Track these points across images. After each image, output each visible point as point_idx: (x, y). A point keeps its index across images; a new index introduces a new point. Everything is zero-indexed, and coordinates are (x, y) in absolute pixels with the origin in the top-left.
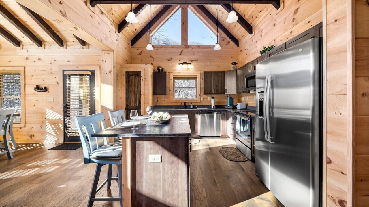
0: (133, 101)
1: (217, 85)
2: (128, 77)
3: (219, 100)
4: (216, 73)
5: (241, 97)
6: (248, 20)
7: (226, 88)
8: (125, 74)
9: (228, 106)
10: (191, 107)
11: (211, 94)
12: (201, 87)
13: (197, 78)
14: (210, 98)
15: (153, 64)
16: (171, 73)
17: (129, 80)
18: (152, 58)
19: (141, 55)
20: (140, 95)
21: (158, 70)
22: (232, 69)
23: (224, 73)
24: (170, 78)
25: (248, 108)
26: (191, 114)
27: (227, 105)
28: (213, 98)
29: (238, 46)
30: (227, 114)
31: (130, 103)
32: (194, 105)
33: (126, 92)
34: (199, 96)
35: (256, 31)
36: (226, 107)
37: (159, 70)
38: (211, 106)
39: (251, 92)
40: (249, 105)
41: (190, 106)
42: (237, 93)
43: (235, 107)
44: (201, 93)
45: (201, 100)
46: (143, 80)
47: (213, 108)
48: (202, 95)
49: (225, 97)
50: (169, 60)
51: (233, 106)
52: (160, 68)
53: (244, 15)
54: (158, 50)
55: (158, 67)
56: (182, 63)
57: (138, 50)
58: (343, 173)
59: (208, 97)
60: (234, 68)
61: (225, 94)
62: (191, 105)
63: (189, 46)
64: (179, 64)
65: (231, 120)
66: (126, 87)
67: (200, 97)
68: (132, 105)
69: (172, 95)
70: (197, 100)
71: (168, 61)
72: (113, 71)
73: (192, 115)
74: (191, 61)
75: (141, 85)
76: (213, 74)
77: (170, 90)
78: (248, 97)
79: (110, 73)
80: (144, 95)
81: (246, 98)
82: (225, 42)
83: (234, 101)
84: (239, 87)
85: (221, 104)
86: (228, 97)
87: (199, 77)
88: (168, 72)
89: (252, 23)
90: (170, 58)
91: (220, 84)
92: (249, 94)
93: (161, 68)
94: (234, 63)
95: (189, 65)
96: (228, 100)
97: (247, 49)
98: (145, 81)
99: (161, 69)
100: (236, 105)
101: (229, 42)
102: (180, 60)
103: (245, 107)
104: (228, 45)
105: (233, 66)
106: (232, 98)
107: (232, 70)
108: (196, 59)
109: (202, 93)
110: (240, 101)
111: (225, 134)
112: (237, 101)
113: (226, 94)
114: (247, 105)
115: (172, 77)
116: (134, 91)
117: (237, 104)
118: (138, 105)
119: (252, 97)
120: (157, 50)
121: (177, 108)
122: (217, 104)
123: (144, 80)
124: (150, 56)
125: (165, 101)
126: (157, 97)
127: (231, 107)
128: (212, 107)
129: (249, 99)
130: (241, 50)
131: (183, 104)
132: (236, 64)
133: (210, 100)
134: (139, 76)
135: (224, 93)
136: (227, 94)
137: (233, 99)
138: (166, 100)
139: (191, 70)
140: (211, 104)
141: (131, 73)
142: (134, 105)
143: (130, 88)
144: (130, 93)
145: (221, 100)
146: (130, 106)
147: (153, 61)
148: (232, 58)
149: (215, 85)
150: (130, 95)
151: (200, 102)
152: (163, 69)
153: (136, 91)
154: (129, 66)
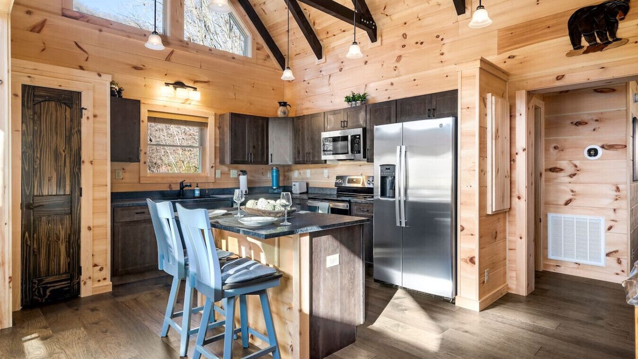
1: (255, 145)
4: (254, 119)
6: (318, 33)
7: (270, 152)
8: (20, 93)
9: (275, 188)
10: (197, 194)
11: (244, 162)
12: (215, 147)
13: (207, 123)
14: (236, 172)
16: (143, 103)
17: (35, 113)
18: (80, 51)
19: (39, 32)
20: (78, 162)
22: (280, 114)
23: (266, 120)
25: (310, 192)
27: (272, 187)
28: (244, 173)
29: (284, 68)
32: (202, 188)
34: (212, 167)
35: (327, 57)
40: (310, 186)
41: (194, 191)
42: (294, 163)
44: (217, 162)
45: (217, 176)
46: (88, 118)
47: (245, 194)
48: (218, 164)
49: (262, 171)
50: (136, 68)
53: (314, 23)
54: (103, 33)
56: (173, 82)
57: (29, 13)
58: (472, 235)
59: (229, 170)
60: (284, 112)
63: (186, 43)
64: (167, 84)
67: (213, 169)
68: (46, 193)
69: (145, 163)
70: (207, 177)
71: (133, 69)
74: (195, 82)
75: (79, 132)
76: (247, 121)
77: (141, 151)
78: (308, 172)
80: (91, 162)
81: (305, 173)
82: (261, 54)
86: (274, 170)
87: (211, 122)
89: (324, 41)
91: (260, 143)
94: (284, 104)
97: (307, 82)
98: (94, 122)
101: (269, 56)
102: (166, 75)
103: (305, 190)
104: (268, 63)
105: (281, 109)
107: (281, 118)
108: (207, 79)
109: (218, 159)
110: (285, 179)
113: (270, 163)
114: (307, 185)
115: (144, 115)
116: (53, 148)
118: (68, 193)
119: (319, 170)
120: (100, 31)
123: (91, 119)
124: (76, 44)
125: (125, 180)
131: (177, 188)
132: (287, 106)
133: (236, 176)
134: (74, 106)
135: (267, 163)
136: (273, 163)
138: (128, 176)
139: (193, 103)
140: (239, 185)
141: (46, 94)
142: (53, 194)
143: (40, 142)
144: (39, 156)
145: (254, 177)
146: (40, 196)
147: (86, 60)
148: (273, 90)
149: (251, 145)
150: (38, 162)
151: (213, 182)
152: (122, 90)
153: (64, 151)
154: (37, 68)
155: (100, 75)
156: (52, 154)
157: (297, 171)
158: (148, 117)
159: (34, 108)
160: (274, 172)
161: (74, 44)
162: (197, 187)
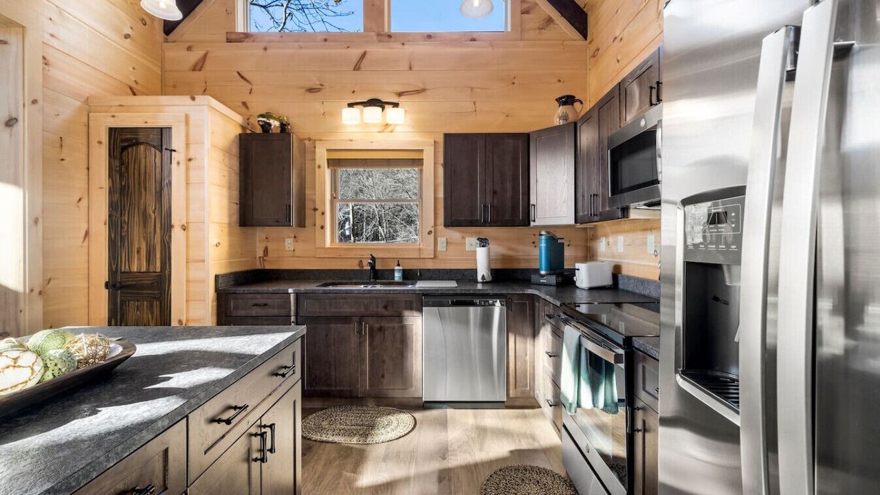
0: (138, 252)
1: (498, 188)
2: (117, 153)
3: (511, 249)
4: (494, 141)
5: (595, 238)
7: (532, 201)
8: (105, 139)
9: (543, 272)
10: (398, 276)
11: (472, 223)
12: (435, 198)
13: (422, 160)
14: (471, 241)
15: (249, 105)
16: (320, 140)
17: (122, 163)
18: (244, 83)
19: (200, 69)
20: (167, 227)
21: (262, 126)
22: (557, 122)
23: (525, 139)
24: (314, 160)
26: (386, 307)
27: (537, 271)
28: (483, 242)
29: (585, 37)
30: (533, 308)
31: (129, 260)
32: (405, 268)
33: (110, 216)
34: (430, 233)
36: (534, 278)
37: (266, 127)
38: (475, 271)
39: (633, 214)
40: (625, 271)
41: (393, 271)
42: (576, 222)
43: (566, 280)
44: (438, 222)
45: (439, 248)
46: (178, 163)
47: (483, 283)
48: (441, 227)
49: (532, 238)
50: (311, 90)
51: (558, 275)
52: (271, 121)
54: (269, 51)
55: (262, 116)
56: (362, 101)
57: (189, 49)
59: (462, 238)
60: (565, 117)
61: (529, 224)
62: (397, 268)
63: (390, 36)
64: (351, 105)
65: (545, 336)
66: (111, 192)
67: (433, 235)
68: (135, 269)
69: (322, 227)
70: (420, 249)
71: (308, 93)
72: (21, 120)
73: (386, 313)
74: (400, 94)
75: (170, 184)
76: (479, 145)
77: (315, 209)
78: (621, 238)
79: (8, 130)
80: (184, 228)
81: (616, 243)
82: (533, 20)
83: (568, 253)
84: (583, 196)
85: (515, 266)
86: (543, 237)
87: (428, 158)
88: (309, 139)
90: (315, 83)
91: (509, 185)
92: (624, 224)
93: (275, 119)
94: (568, 100)
95: (389, 109)
96: (541, 250)
97: (618, 39)
98: (187, 169)
99: (275, 124)
100: (573, 272)
101: (550, 20)
102: (353, 91)
103: (608, 281)
104: (547, 33)
105: (561, 110)
106: (559, 241)
107: (559, 127)
108: (420, 86)
109: (441, 220)
110: (589, 255)
111: (523, 392)
112: (580, 254)
113: (532, 224)
114: (616, 272)
115: (322, 156)
116: (142, 207)
117: (578, 265)
118: (158, 270)
119: (639, 236)
120: (265, 49)
121: (342, 279)
122: (499, 266)
123: (183, 166)
124: (239, 74)
125: (297, 253)
126: (264, 237)
127: (553, 280)
128: (479, 279)
129: (627, 246)
130: (598, 50)
131: (367, 265)
132: (575, 102)
133: (472, 248)
134: (163, 148)
135: (526, 221)
136: (538, 223)
137: (563, 244)
138: (301, 248)
139: (398, 129)
140: (476, 264)
141: (132, 136)
142: (142, 271)
143: (127, 199)
144: (127, 220)
145: (516, 251)
146: (128, 272)
147: (250, 93)
148: (559, 81)
149: (489, 189)
150: (126, 228)
151: (432, 258)
152: (285, 125)
153: (154, 212)
154: (124, 104)
155: (193, 99)
156: (141, 216)
157: (604, 238)
158: (328, 160)
159: (121, 158)
160: (543, 241)
161: (237, 74)
162: (399, 265)
